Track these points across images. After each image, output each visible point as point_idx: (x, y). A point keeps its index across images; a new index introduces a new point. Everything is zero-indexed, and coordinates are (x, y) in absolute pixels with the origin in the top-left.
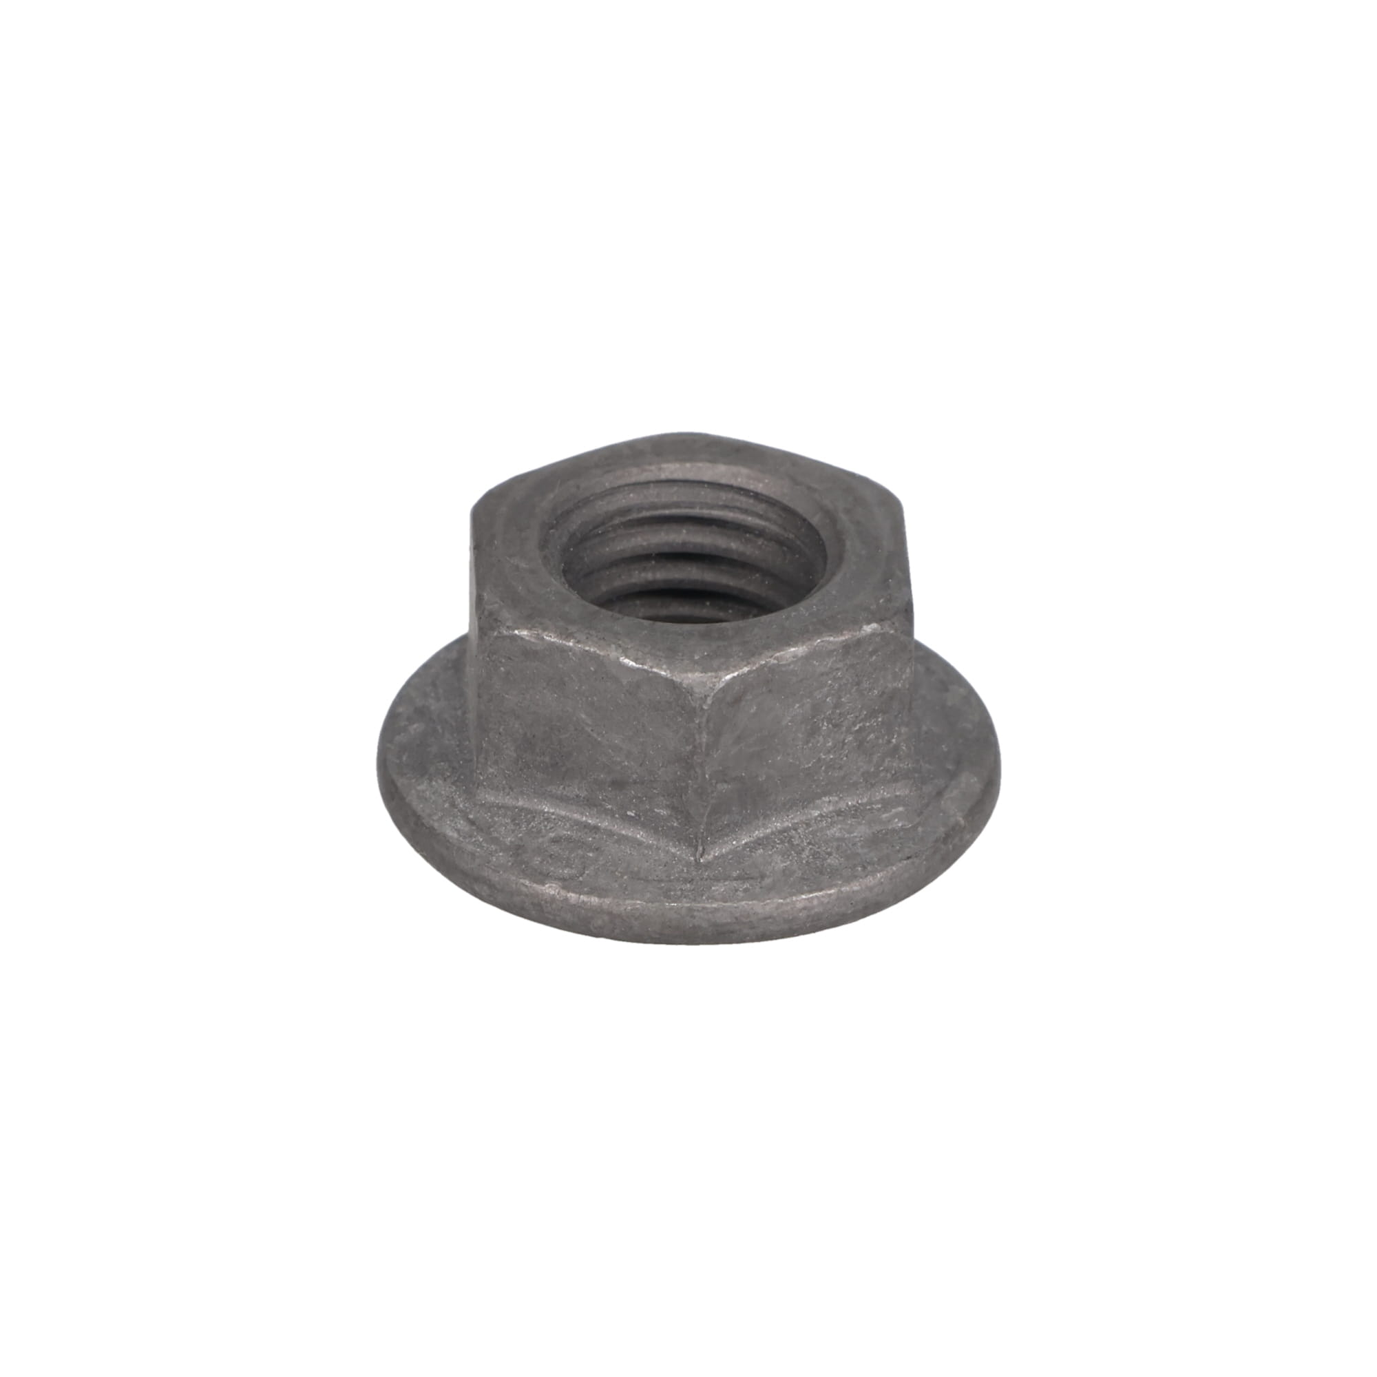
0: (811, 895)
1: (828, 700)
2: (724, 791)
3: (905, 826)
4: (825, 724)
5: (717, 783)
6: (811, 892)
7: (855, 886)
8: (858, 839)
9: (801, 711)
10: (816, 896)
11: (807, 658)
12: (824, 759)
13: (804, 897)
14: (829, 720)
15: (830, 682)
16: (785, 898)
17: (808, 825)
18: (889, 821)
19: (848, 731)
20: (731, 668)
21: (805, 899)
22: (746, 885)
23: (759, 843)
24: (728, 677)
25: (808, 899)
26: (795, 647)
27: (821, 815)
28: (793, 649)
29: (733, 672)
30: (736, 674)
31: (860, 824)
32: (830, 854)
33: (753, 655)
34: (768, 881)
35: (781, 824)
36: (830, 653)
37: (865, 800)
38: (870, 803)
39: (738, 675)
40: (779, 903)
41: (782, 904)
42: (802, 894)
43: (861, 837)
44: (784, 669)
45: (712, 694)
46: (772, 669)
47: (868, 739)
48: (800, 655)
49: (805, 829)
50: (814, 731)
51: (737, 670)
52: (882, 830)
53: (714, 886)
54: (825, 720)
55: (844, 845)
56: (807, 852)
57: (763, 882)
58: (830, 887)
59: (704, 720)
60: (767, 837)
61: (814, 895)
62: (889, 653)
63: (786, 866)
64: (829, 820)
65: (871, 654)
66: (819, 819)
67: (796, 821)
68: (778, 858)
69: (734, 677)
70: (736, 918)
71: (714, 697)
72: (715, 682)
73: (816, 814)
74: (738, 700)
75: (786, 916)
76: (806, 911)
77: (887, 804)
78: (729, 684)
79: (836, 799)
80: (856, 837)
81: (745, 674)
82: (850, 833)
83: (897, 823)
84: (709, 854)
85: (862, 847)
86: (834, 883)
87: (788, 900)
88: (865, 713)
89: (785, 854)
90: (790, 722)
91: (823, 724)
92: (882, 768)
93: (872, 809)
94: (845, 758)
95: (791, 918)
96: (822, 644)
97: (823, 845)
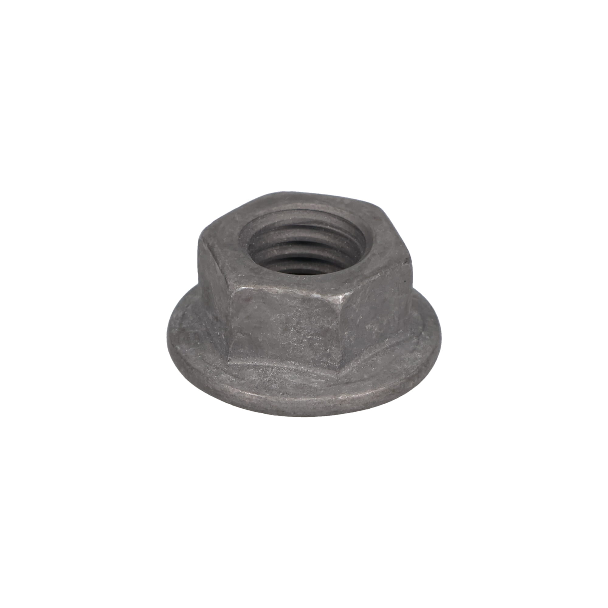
0: (253, 394)
1: (294, 319)
2: (241, 337)
3: (318, 387)
4: (292, 329)
5: (237, 332)
6: (254, 393)
7: (274, 399)
8: (292, 383)
9: (280, 318)
10: (255, 396)
11: (284, 295)
12: (292, 344)
13: (250, 394)
14: (295, 328)
15: (294, 311)
16: (242, 391)
17: (279, 369)
18: (313, 383)
19: (304, 336)
20: (247, 285)
21: (250, 395)
22: (234, 380)
23: (255, 367)
24: (243, 288)
25: (251, 395)
26: (278, 289)
27: (287, 368)
28: (277, 289)
29: (247, 287)
30: (247, 288)
31: (299, 378)
32: (275, 383)
33: (259, 284)
34: (243, 382)
35: (269, 364)
36: (295, 298)
37: (311, 371)
38: (312, 373)
39: (248, 289)
40: (239, 392)
41: (240, 392)
42: (250, 392)
43: (295, 383)
44: (271, 296)
45: (235, 292)
46: (266, 294)
47: (315, 344)
48: (279, 293)
49: (276, 370)
50: (286, 330)
51: (248, 287)
52: (306, 384)
53: (223, 374)
54: (292, 327)
55: (285, 382)
56: (267, 379)
57: (241, 381)
58: (263, 395)
59: (231, 302)
60: (259, 366)
61: (254, 395)
62: (325, 310)
63: (255, 380)
64: (289, 371)
65: (316, 307)
66: (286, 369)
67: (276, 365)
68: (255, 375)
69: (246, 289)
70: (222, 390)
71: (235, 293)
72: (238, 287)
73: (286, 367)
74: (248, 300)
75: (241, 399)
76: (249, 400)
77: (319, 377)
78: (242, 290)
79: (298, 364)
80: (293, 382)
81: (251, 290)
82: (293, 379)
83: (316, 385)
84: (232, 362)
85: (291, 387)
86: (266, 394)
87: (243, 392)
88: (313, 332)
89: (259, 375)
90: (274, 320)
91: (291, 328)
92: (322, 361)
93: (312, 375)
94: (303, 348)
95: (242, 400)
96: (291, 292)
97: (276, 379)
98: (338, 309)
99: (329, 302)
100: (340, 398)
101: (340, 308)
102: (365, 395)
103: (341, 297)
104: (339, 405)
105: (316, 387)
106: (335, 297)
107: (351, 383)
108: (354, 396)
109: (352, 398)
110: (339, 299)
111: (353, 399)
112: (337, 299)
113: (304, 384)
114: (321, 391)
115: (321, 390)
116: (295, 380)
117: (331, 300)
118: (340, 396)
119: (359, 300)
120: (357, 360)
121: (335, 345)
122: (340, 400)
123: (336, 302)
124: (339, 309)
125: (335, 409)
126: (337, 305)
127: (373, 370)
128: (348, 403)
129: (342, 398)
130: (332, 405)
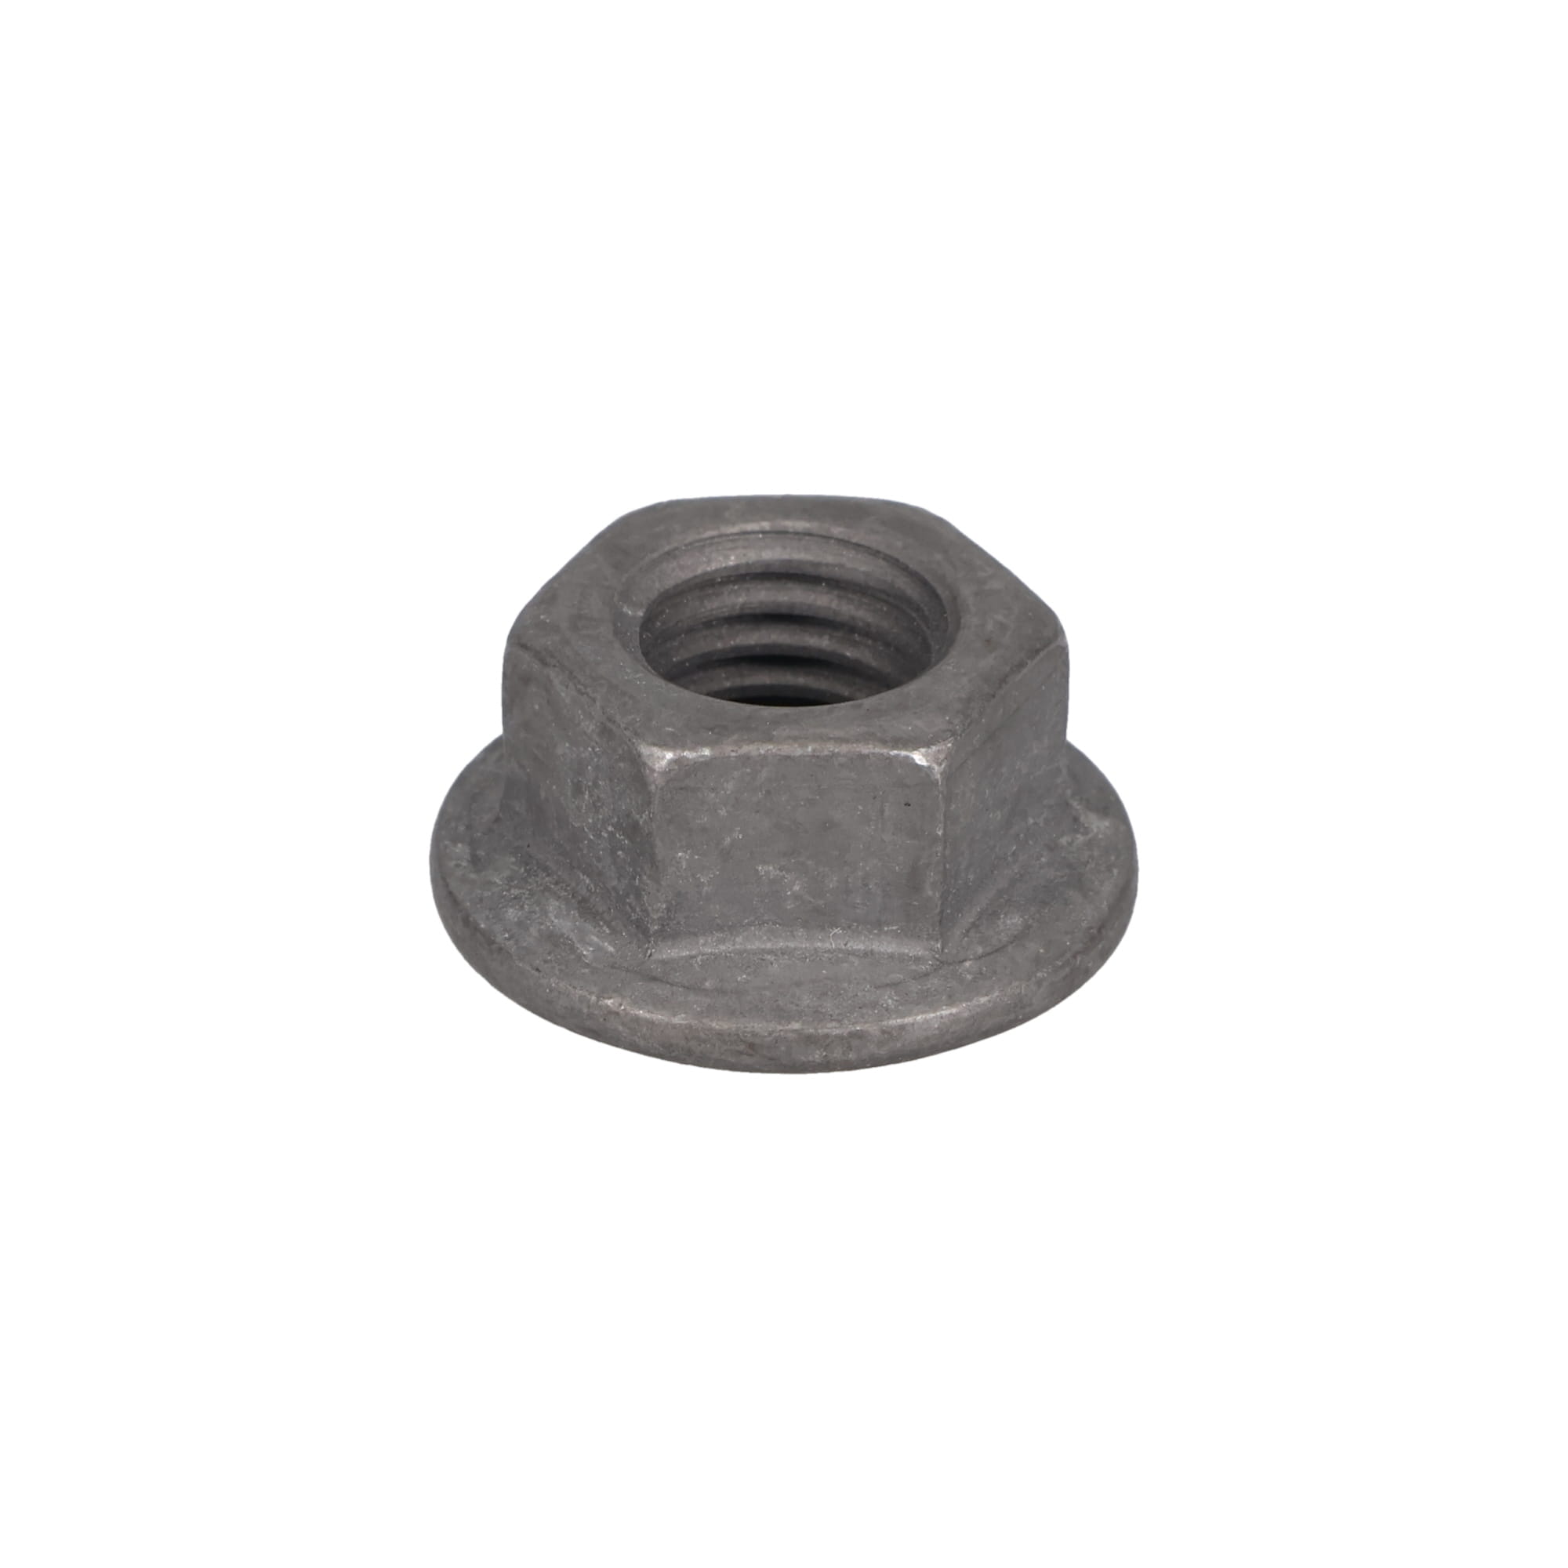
47: (618, 853)
88: (616, 819)
98: (654, 782)
99: (640, 755)
100: (609, 1002)
101: (660, 782)
102: (667, 1024)
103: (669, 755)
104: (601, 1020)
105: (584, 955)
106: (657, 751)
107: (662, 981)
108: (641, 1012)
109: (636, 1015)
110: (664, 757)
111: (637, 1020)
112: (659, 757)
113: (567, 938)
114: (584, 968)
115: (587, 965)
116: (561, 921)
117: (645, 754)
118: (610, 998)
119: (730, 786)
120: (723, 941)
121: (648, 872)
122: (608, 1006)
123: (654, 765)
124: (657, 783)
125: (588, 1023)
126: (653, 771)
127: (739, 979)
128: (623, 1024)
129: (611, 1006)
130: (585, 1010)
